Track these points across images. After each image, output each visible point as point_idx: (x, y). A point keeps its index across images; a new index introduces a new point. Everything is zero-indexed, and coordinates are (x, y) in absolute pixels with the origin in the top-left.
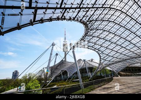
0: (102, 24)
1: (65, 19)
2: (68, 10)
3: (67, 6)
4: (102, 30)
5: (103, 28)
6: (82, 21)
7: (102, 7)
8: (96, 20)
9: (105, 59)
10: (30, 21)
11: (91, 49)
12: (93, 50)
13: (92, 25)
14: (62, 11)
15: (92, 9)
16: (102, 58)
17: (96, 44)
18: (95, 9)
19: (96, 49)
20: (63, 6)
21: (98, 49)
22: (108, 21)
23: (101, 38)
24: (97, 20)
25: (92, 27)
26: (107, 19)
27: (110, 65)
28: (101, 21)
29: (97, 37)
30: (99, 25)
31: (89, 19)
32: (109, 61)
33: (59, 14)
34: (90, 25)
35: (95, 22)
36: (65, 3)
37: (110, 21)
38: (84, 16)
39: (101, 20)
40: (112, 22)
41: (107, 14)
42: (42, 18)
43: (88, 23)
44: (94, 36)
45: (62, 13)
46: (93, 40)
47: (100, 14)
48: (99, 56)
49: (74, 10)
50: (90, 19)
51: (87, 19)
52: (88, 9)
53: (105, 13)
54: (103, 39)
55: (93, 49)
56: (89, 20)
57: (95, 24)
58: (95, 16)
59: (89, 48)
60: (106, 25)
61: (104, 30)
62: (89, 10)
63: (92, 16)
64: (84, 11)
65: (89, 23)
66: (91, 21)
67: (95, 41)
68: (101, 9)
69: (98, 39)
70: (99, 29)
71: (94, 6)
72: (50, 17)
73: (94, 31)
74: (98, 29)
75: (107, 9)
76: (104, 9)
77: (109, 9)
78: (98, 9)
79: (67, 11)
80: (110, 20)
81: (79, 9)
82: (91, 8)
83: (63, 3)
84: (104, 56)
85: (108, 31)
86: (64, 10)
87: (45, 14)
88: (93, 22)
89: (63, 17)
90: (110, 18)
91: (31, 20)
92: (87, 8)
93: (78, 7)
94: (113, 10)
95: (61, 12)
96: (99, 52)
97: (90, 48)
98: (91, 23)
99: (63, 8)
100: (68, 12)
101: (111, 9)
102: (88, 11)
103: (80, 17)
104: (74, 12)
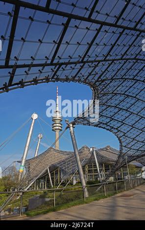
0: (123, 84)
1: (57, 79)
2: (63, 66)
3: (61, 61)
4: (124, 94)
5: (126, 92)
6: (87, 81)
7: (121, 59)
8: (112, 79)
9: (129, 146)
10: (4, 85)
11: (104, 128)
12: (108, 130)
13: (105, 88)
14: (55, 68)
15: (104, 62)
16: (124, 144)
17: (113, 119)
18: (110, 62)
19: (112, 128)
20: (55, 61)
21: (117, 129)
22: (133, 79)
23: (121, 109)
24: (114, 78)
25: (105, 90)
26: (131, 77)
27: (138, 157)
28: (120, 80)
29: (116, 107)
30: (119, 86)
31: (100, 77)
32: (138, 150)
33: (49, 74)
34: (101, 87)
35: (111, 82)
36: (58, 57)
37: (138, 80)
38: (90, 74)
39: (122, 78)
40: (140, 82)
41: (131, 68)
42: (22, 80)
43: (97, 83)
44: (109, 106)
45: (53, 71)
46: (107, 112)
47: (119, 70)
48: (119, 141)
49: (73, 66)
50: (102, 77)
51: (96, 78)
52: (96, 63)
53: (128, 67)
54: (127, 110)
55: (108, 128)
56: (100, 79)
57: (110, 85)
58: (109, 74)
59: (100, 127)
60: (131, 87)
61: (128, 96)
62: (98, 64)
63: (105, 74)
64: (90, 67)
65: (100, 84)
66: (103, 81)
67: (112, 114)
68: (120, 61)
69: (117, 110)
70: (119, 94)
71: (107, 58)
72: (35, 78)
73: (109, 97)
74: (116, 94)
75: (130, 61)
76: (125, 61)
77: (134, 61)
78: (115, 62)
79: (62, 68)
80: (138, 78)
81: (82, 64)
82: (102, 61)
83: (56, 57)
84: (127, 141)
85: (135, 97)
86: (58, 66)
87: (27, 74)
88: (106, 81)
89: (55, 77)
90: (136, 75)
91: (6, 83)
92: (96, 61)
93: (80, 61)
94: (142, 61)
95: (52, 69)
96: (118, 133)
97: (103, 126)
98: (104, 83)
99: (56, 65)
100: (64, 70)
101: (139, 61)
102: (96, 66)
103: (83, 76)
104: (74, 69)
